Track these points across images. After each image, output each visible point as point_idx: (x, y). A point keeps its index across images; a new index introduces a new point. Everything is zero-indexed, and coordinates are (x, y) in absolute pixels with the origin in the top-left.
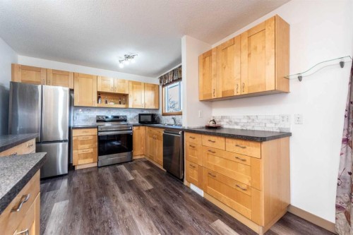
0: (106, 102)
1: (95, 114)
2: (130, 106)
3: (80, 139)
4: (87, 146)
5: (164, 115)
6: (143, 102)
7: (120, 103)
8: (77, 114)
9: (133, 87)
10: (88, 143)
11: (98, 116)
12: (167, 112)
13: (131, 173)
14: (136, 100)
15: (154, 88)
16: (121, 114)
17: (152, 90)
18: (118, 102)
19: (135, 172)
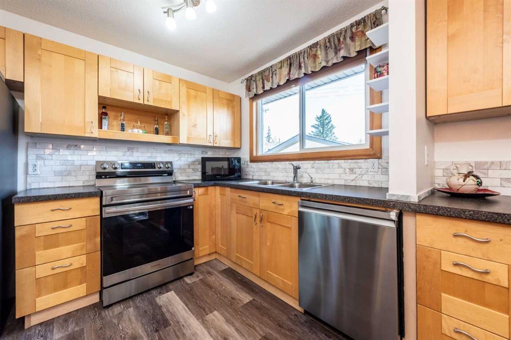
0: (123, 129)
1: (93, 156)
2: (183, 140)
3: (42, 231)
4: (65, 250)
5: (254, 160)
6: (210, 132)
7: (157, 132)
8: (39, 157)
9: (188, 97)
10: (68, 243)
11: (100, 163)
12: (260, 154)
13: (204, 322)
14: (195, 126)
15: (233, 102)
16: (159, 157)
17: (228, 106)
18: (152, 129)
19: (216, 317)
